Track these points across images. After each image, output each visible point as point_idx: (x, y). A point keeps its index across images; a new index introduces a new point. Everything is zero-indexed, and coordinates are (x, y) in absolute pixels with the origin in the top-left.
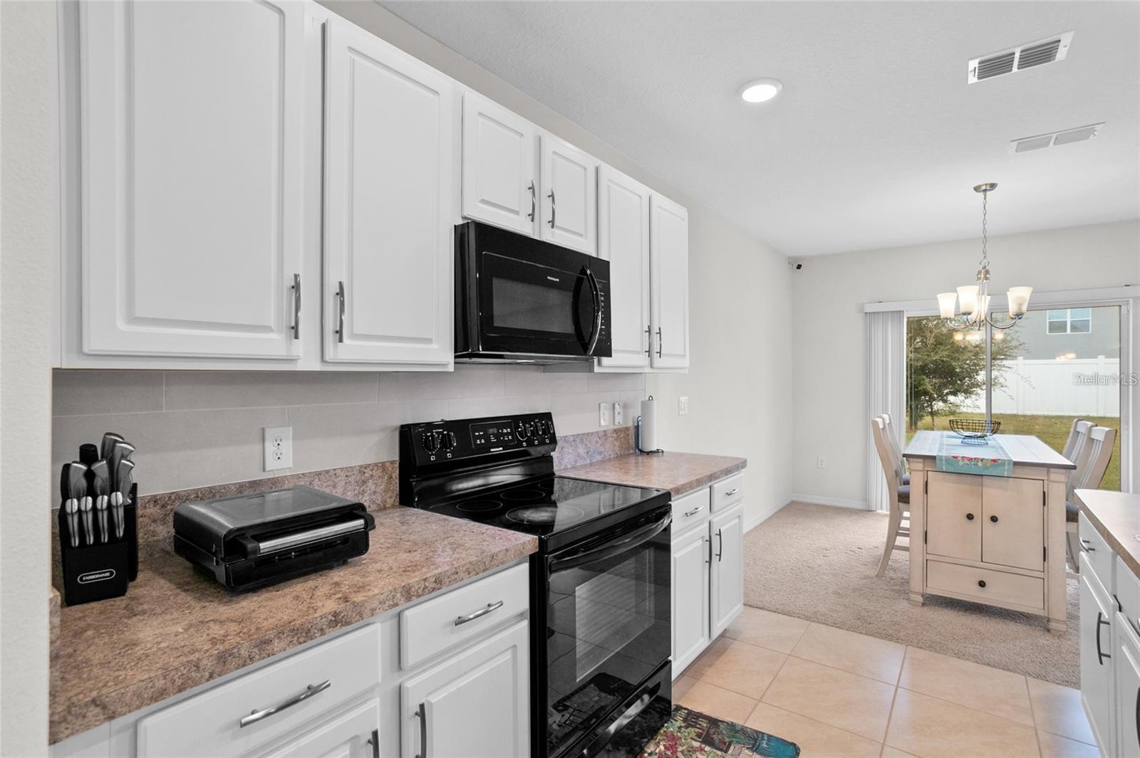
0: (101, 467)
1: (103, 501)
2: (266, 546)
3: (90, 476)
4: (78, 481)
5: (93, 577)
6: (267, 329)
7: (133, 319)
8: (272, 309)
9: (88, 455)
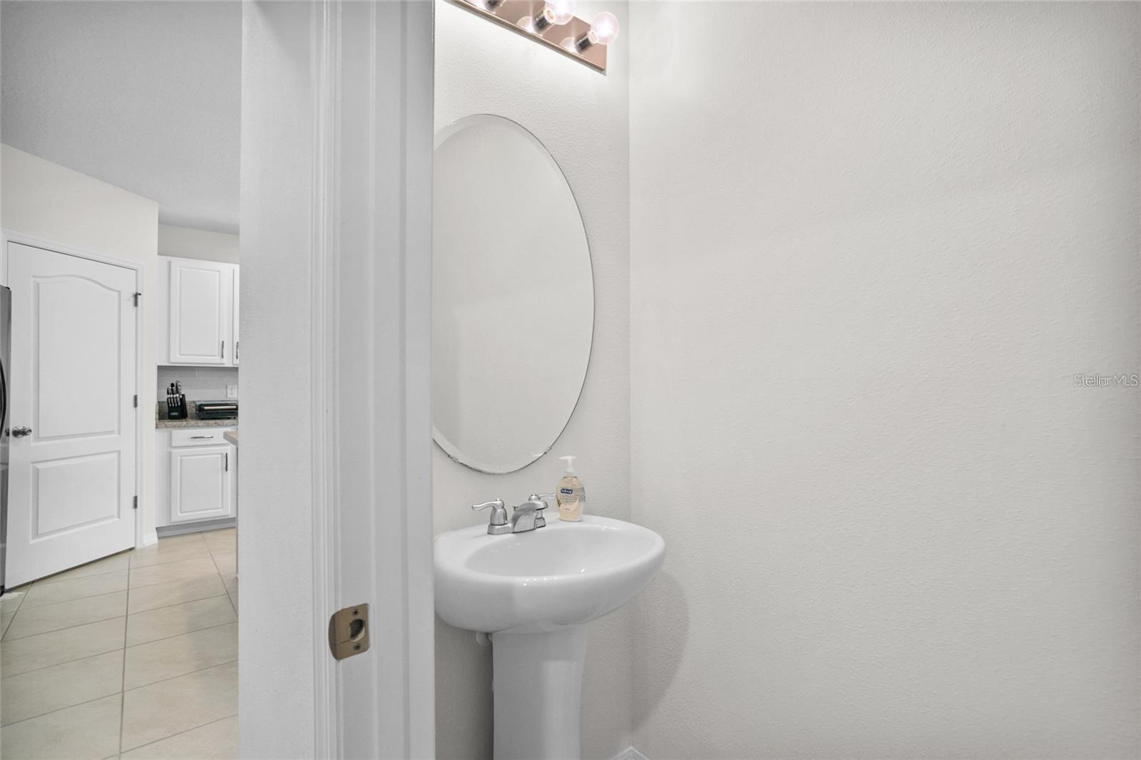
0: (174, 388)
1: (175, 396)
2: (206, 408)
3: (172, 390)
4: (170, 391)
5: (174, 414)
6: (215, 356)
7: (180, 355)
8: (217, 350)
9: (172, 385)
